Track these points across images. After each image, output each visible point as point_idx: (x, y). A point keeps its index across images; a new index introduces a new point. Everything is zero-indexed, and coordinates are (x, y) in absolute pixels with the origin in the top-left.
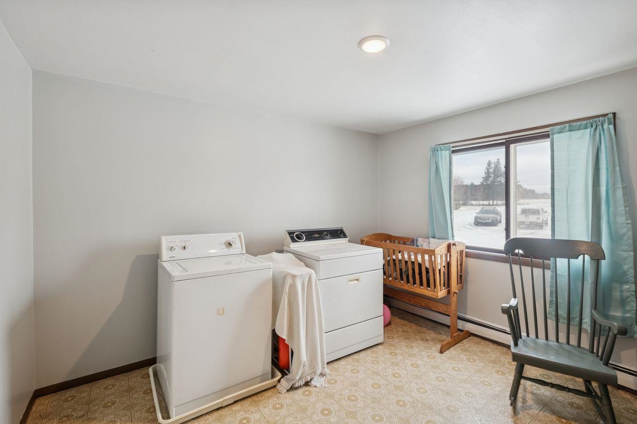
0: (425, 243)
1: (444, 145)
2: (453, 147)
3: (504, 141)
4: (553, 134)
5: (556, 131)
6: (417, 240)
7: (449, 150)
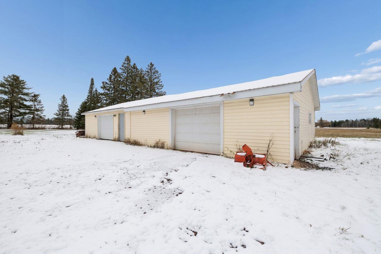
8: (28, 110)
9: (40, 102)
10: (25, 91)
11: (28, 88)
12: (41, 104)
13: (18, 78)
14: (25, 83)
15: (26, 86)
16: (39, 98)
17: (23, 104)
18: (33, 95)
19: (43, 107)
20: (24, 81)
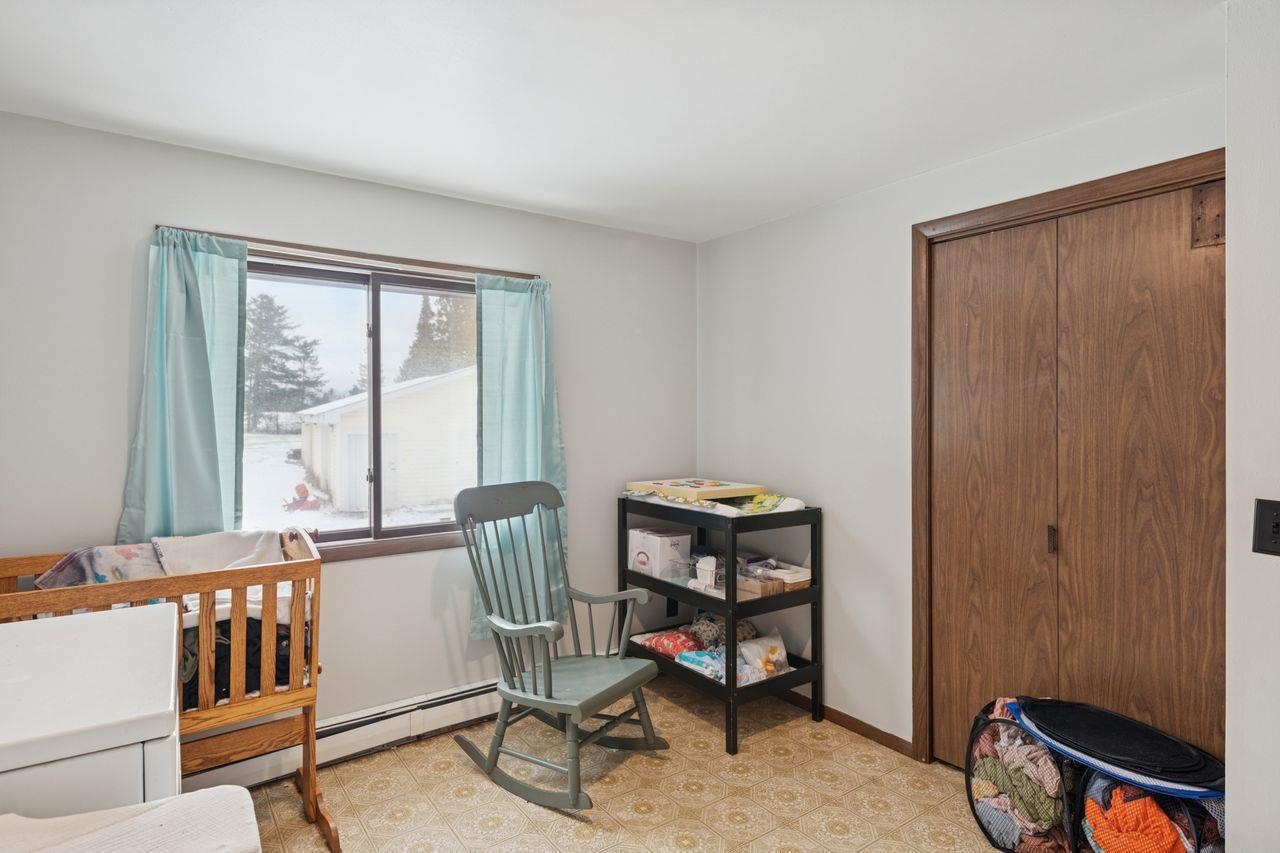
0: (135, 560)
1: (221, 239)
2: (253, 253)
3: (369, 272)
4: (481, 288)
5: (486, 282)
6: (91, 558)
7: (241, 259)
8: (292, 383)
9: (315, 362)
10: (288, 334)
11: (293, 325)
12: (318, 366)
13: (271, 301)
14: (286, 314)
15: (287, 320)
16: (316, 352)
17: (283, 368)
18: (301, 342)
19: (322, 374)
20: (284, 309)
